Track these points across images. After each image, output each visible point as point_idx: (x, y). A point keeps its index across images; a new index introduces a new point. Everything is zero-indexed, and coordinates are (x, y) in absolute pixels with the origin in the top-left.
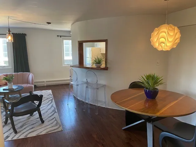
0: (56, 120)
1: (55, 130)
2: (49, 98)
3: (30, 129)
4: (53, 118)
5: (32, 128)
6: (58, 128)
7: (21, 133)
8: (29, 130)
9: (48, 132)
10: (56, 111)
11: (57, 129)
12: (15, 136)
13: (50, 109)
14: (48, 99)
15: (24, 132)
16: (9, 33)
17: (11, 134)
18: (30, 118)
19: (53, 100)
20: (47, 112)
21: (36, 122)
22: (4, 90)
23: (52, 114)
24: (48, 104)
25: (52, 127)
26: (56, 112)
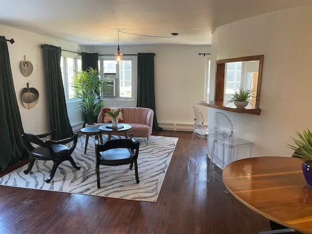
0: (157, 184)
1: (146, 198)
2: (169, 149)
3: (118, 187)
4: (155, 180)
5: (121, 186)
6: (152, 197)
7: (103, 190)
8: (115, 188)
9: (134, 198)
10: (166, 170)
11: (150, 197)
12: (96, 191)
13: (160, 165)
14: (166, 150)
15: (108, 189)
16: (119, 53)
17: (93, 187)
18: (127, 172)
19: (172, 154)
20: (152, 168)
21: (130, 179)
22: (107, 127)
23: (157, 173)
24: (162, 157)
25: (146, 192)
26: (164, 172)
